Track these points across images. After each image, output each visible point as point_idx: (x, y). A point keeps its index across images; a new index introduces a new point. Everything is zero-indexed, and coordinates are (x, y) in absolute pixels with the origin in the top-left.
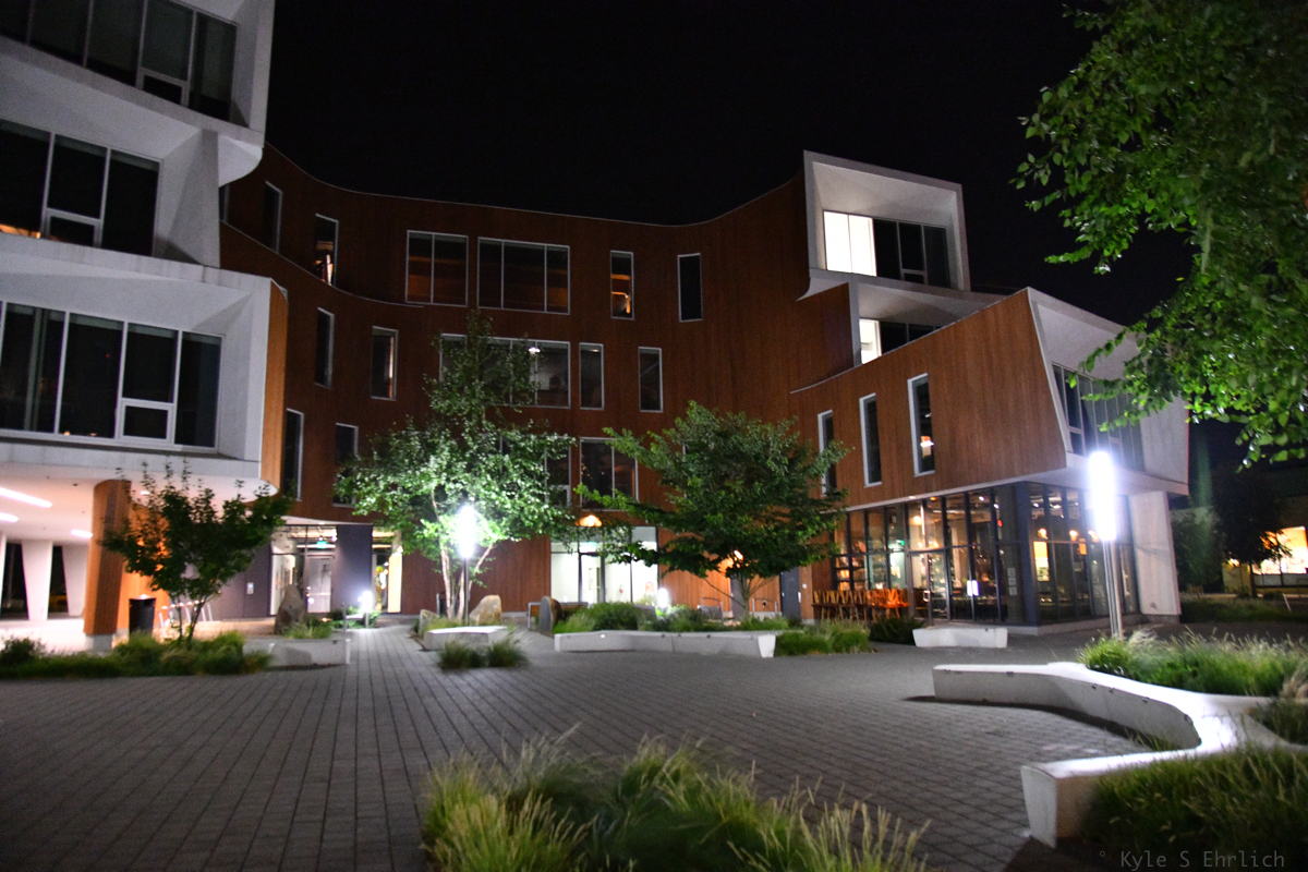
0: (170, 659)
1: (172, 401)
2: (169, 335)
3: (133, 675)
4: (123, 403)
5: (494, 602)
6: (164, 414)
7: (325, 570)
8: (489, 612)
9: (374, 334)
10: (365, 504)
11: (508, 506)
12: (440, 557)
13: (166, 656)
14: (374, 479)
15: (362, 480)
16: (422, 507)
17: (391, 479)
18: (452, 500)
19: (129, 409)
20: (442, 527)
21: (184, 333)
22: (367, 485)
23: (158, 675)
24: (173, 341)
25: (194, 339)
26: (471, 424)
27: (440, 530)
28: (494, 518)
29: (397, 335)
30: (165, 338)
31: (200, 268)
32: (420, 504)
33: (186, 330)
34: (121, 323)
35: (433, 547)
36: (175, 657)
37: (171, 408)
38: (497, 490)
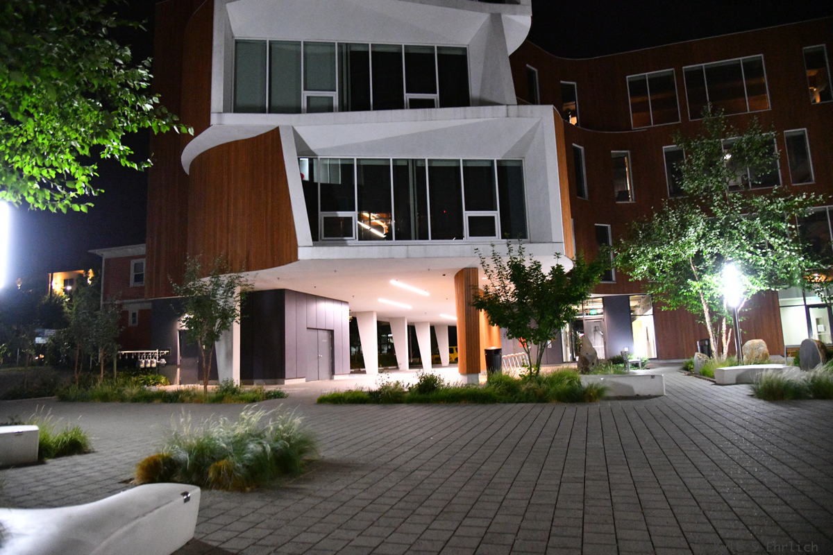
0: (528, 390)
1: (496, 210)
2: (488, 165)
3: (505, 402)
4: (467, 214)
5: (760, 345)
6: (492, 218)
7: (595, 331)
8: (756, 353)
9: (613, 157)
10: (639, 272)
11: (763, 262)
12: (703, 311)
13: (524, 388)
14: (643, 252)
15: (635, 254)
16: (683, 271)
17: (657, 251)
18: (709, 263)
19: (470, 218)
20: (705, 285)
21: (498, 161)
22: (639, 257)
23: (523, 402)
24: (491, 168)
25: (504, 164)
26: (719, 198)
27: (704, 287)
28: (751, 274)
29: (629, 155)
30: (487, 167)
31: (504, 107)
32: (680, 270)
33: (500, 159)
34: (459, 161)
35: (696, 302)
36: (531, 389)
37: (496, 214)
38: (752, 249)
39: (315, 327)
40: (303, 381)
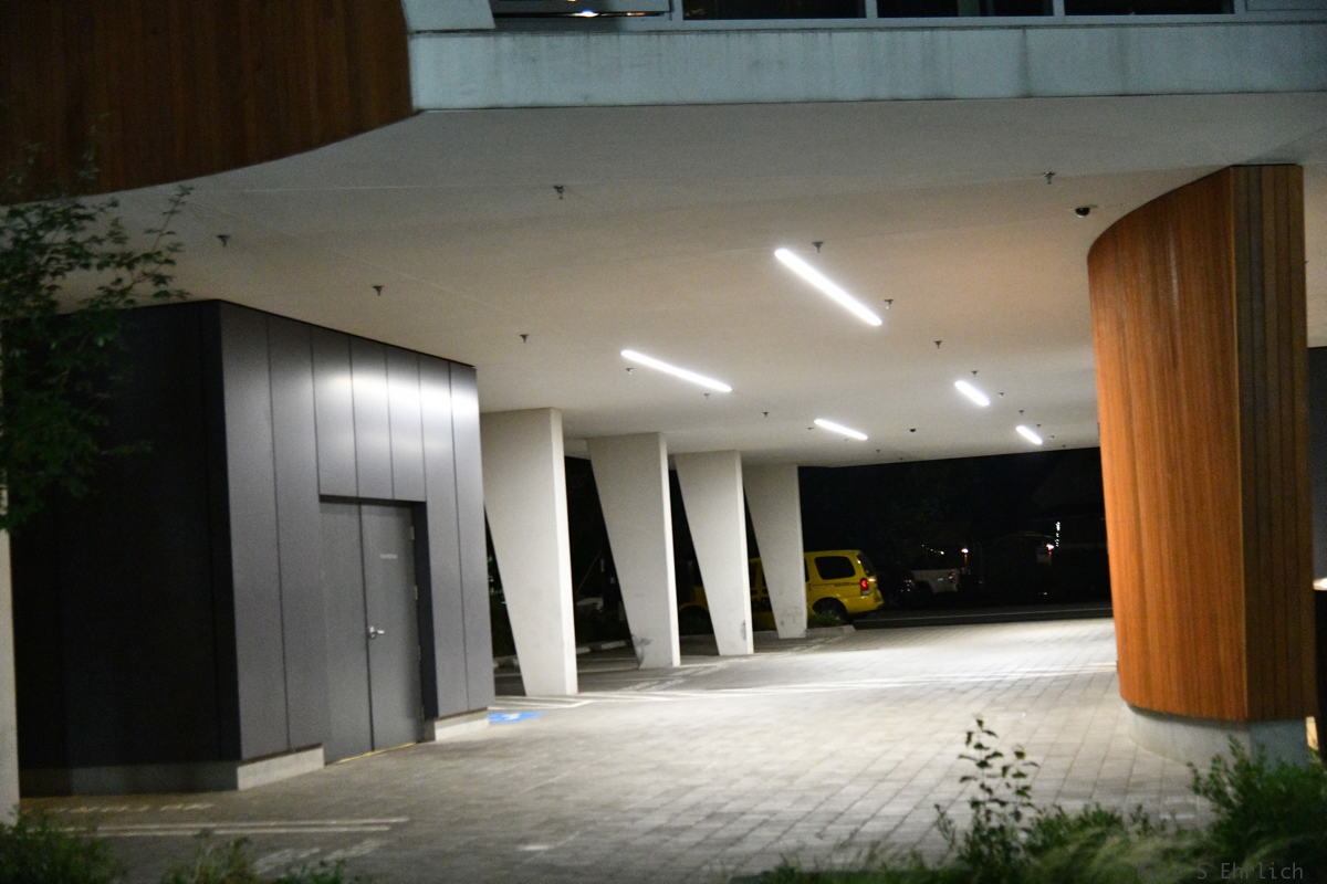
39: (350, 492)
40: (312, 761)
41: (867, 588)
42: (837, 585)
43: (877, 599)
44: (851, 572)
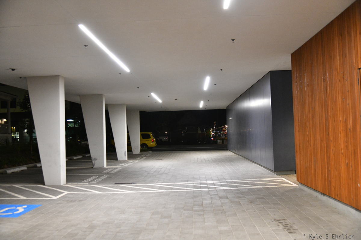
41: (153, 141)
42: (146, 140)
43: (155, 144)
44: (150, 138)
